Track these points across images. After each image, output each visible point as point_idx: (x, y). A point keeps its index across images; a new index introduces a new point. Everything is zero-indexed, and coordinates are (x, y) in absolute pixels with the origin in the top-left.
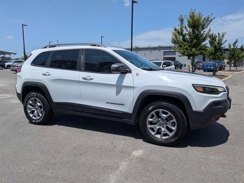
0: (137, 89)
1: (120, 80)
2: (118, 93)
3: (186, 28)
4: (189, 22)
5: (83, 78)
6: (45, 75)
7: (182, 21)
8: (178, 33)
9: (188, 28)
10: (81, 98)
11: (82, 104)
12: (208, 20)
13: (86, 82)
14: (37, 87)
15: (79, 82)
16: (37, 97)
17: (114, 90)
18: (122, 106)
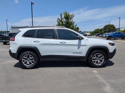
0: (88, 46)
1: (80, 43)
2: (78, 48)
3: (63, 19)
4: (64, 16)
5: (60, 43)
6: (35, 42)
7: (61, 15)
8: (60, 21)
9: (64, 19)
10: (59, 52)
11: (60, 55)
12: (73, 16)
13: (62, 44)
14: (31, 48)
15: (58, 44)
16: (30, 54)
17: (77, 47)
18: (80, 54)
